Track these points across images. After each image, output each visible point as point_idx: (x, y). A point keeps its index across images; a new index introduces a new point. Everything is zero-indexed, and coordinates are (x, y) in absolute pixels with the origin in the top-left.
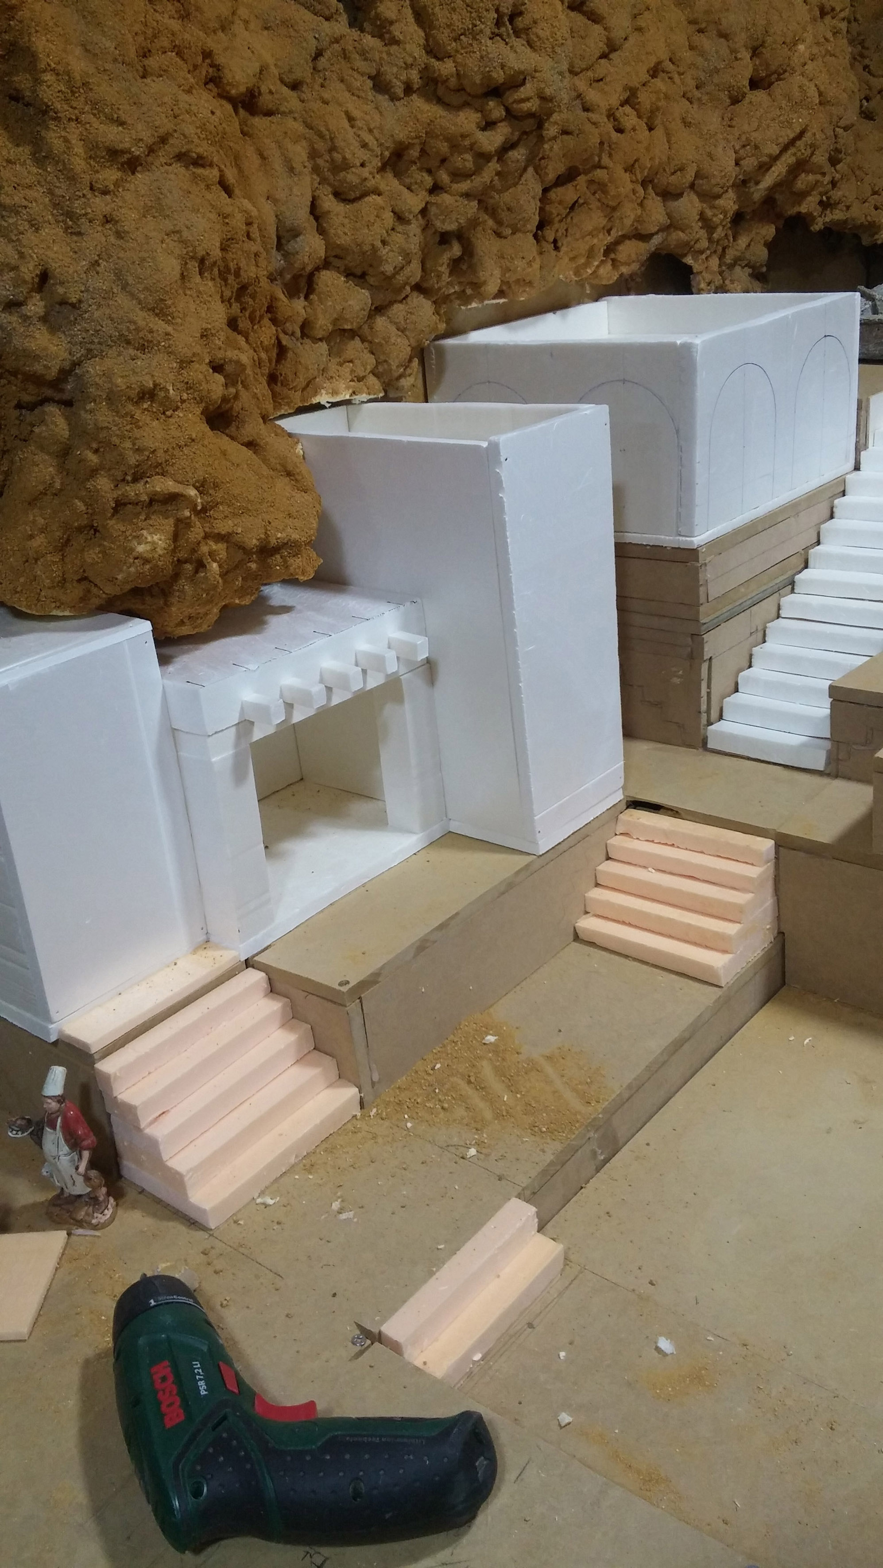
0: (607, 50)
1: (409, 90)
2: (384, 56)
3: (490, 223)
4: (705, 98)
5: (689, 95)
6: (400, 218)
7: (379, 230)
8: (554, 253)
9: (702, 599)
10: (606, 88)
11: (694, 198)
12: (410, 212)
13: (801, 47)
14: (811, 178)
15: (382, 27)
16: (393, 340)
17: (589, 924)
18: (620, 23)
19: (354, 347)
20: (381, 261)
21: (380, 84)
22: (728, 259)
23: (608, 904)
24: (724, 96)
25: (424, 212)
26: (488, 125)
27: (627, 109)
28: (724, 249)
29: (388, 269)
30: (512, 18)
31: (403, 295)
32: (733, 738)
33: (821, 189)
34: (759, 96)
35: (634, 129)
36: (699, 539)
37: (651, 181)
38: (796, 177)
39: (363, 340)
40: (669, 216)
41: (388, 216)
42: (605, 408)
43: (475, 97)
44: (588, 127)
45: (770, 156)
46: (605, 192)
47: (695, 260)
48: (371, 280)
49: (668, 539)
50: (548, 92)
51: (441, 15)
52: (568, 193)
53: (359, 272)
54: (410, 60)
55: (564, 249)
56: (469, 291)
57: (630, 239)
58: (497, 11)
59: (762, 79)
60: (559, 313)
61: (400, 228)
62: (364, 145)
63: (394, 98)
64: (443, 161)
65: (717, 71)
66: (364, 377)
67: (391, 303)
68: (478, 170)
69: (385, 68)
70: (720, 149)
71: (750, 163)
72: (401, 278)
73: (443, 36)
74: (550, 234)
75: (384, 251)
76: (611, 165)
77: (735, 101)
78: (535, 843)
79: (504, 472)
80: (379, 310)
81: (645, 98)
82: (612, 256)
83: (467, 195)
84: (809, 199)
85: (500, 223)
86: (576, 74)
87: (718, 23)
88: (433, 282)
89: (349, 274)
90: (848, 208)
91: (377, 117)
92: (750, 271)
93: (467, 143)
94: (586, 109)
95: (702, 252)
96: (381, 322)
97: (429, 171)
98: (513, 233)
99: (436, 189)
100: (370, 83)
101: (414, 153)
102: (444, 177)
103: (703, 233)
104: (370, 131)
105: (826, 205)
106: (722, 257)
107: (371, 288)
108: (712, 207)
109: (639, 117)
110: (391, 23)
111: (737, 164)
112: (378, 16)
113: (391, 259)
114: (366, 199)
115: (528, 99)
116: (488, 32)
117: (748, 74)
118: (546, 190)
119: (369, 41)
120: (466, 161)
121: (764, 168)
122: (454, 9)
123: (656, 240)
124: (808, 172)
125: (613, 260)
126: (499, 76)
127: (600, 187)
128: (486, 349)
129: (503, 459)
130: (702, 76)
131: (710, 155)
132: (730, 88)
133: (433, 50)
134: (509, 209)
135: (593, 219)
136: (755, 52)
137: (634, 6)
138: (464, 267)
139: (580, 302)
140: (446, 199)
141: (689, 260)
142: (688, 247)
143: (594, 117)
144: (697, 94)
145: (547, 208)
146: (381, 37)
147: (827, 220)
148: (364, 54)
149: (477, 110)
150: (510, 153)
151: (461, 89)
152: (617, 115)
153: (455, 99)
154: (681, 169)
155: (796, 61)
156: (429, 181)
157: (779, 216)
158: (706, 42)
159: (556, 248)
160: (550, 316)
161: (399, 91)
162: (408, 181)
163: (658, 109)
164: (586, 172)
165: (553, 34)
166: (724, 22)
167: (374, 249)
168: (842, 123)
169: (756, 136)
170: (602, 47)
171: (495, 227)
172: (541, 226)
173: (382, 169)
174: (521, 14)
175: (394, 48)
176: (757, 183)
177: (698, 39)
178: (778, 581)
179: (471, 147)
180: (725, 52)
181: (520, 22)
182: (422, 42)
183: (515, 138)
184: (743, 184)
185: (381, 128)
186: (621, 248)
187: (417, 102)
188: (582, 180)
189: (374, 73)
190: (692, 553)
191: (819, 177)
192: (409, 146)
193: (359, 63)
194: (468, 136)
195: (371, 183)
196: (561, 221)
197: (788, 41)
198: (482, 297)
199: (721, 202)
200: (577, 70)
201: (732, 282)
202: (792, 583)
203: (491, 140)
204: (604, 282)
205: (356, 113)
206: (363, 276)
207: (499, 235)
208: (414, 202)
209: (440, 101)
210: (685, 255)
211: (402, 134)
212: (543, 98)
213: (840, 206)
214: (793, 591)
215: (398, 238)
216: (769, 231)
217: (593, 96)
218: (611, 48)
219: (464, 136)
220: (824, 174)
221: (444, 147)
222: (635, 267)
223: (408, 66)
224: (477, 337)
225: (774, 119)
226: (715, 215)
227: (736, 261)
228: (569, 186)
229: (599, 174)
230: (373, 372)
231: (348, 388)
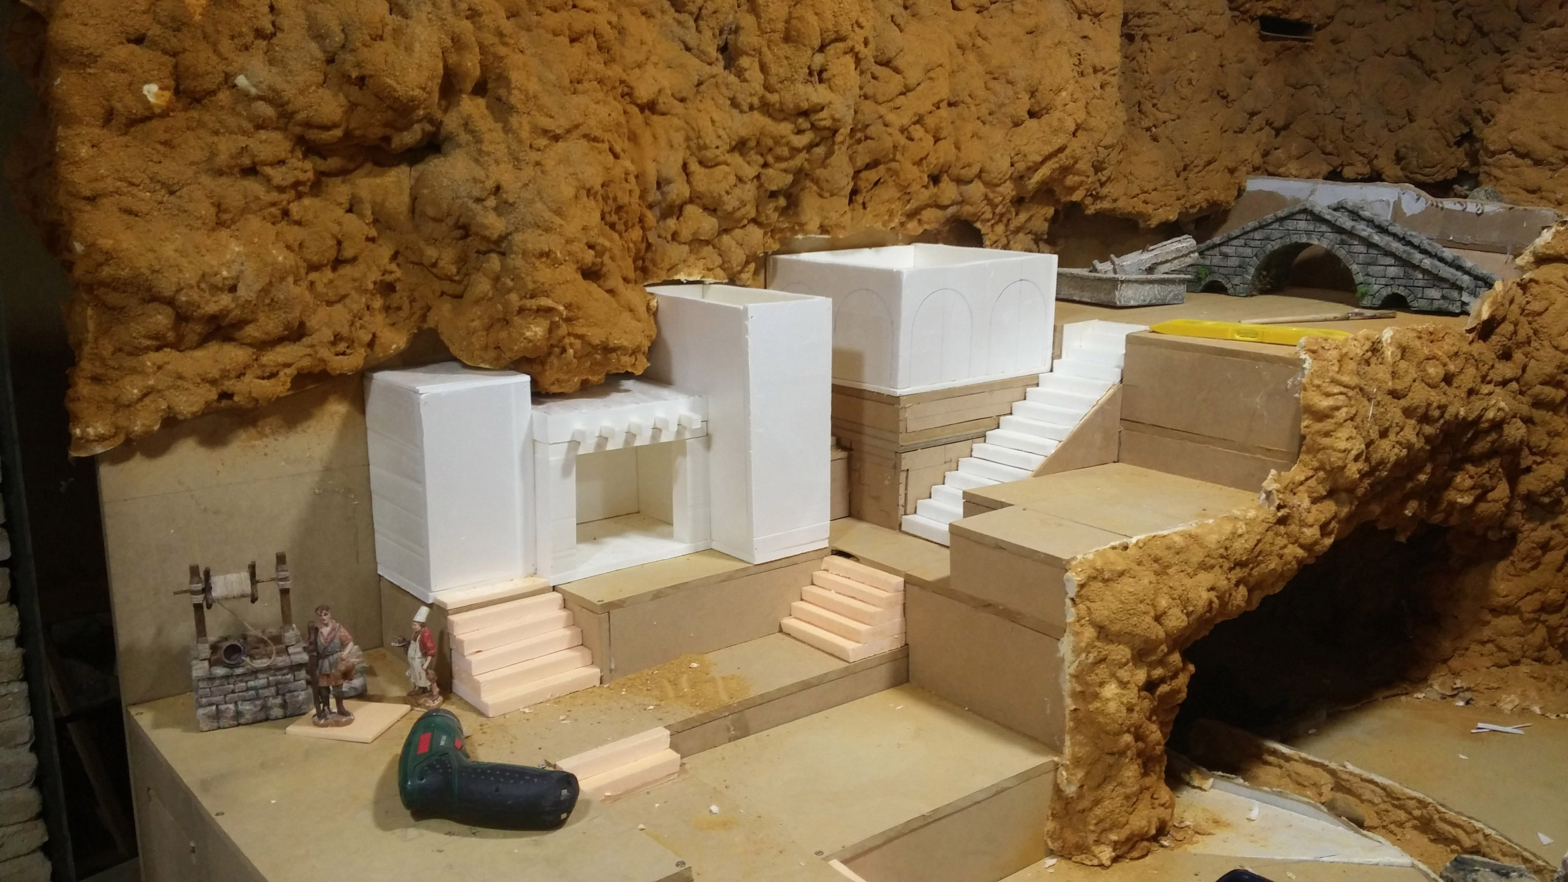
0: (904, 90)
1: (751, 108)
2: (739, 88)
3: (815, 188)
4: (995, 121)
5: (983, 119)
6: (740, 179)
7: (725, 186)
8: (862, 210)
9: (902, 429)
10: (901, 114)
11: (980, 184)
12: (746, 177)
13: (1064, 94)
14: (1076, 178)
15: (740, 71)
16: (733, 249)
17: (789, 622)
18: (914, 75)
19: (708, 250)
20: (724, 204)
21: (734, 103)
22: (1012, 227)
23: (810, 613)
24: (1008, 121)
25: (758, 177)
26: (799, 132)
27: (918, 126)
28: (1009, 220)
29: (729, 208)
30: (820, 73)
31: (742, 225)
32: (924, 527)
33: (1087, 186)
34: (1032, 123)
35: (921, 139)
36: (899, 392)
37: (946, 172)
38: (1065, 177)
39: (714, 247)
40: (961, 195)
41: (732, 179)
42: (831, 299)
43: (791, 115)
44: (885, 136)
45: (1035, 163)
46: (898, 177)
47: (984, 226)
48: (719, 213)
49: (884, 389)
50: (837, 116)
51: (774, 69)
52: (872, 175)
53: (712, 207)
54: (753, 92)
55: (868, 209)
56: (797, 228)
57: (931, 207)
58: (809, 68)
59: (1037, 112)
60: (873, 249)
61: (739, 185)
62: (720, 137)
63: (741, 112)
64: (771, 150)
65: (1003, 105)
66: (712, 269)
67: (733, 229)
68: (791, 158)
69: (738, 95)
70: (998, 155)
71: (1021, 166)
72: (738, 214)
73: (773, 80)
74: (860, 199)
75: (726, 198)
76: (902, 160)
77: (1017, 125)
78: (753, 556)
79: (750, 324)
80: (726, 231)
81: (930, 121)
82: (918, 217)
83: (785, 171)
84: (1077, 192)
85: (822, 189)
86: (880, 104)
87: (1006, 74)
88: (763, 219)
89: (705, 208)
90: (1115, 201)
91: (730, 122)
92: (1033, 237)
93: (784, 140)
94: (886, 125)
95: (989, 221)
96: (726, 238)
97: (762, 155)
98: (832, 196)
99: (765, 165)
100: (729, 102)
101: (753, 143)
102: (770, 159)
103: (988, 209)
104: (724, 129)
105: (1097, 197)
106: (1007, 225)
107: (718, 218)
108: (994, 192)
109: (926, 131)
110: (746, 70)
111: (1012, 165)
112: (738, 66)
113: (731, 202)
114: (719, 167)
115: (825, 119)
116: (801, 79)
117: (1027, 107)
118: (857, 173)
119: (732, 78)
120: (785, 151)
121: (1034, 168)
122: (781, 66)
123: (951, 210)
124: (1075, 174)
125: (919, 220)
126: (805, 105)
127: (895, 173)
128: (799, 262)
129: (750, 316)
130: (993, 108)
131: (991, 159)
132: (1012, 117)
133: (767, 87)
134: (827, 181)
135: (889, 192)
136: (1032, 94)
137: (927, 64)
138: (791, 213)
139: (895, 243)
140: (770, 171)
141: (978, 225)
142: (978, 217)
143: (889, 130)
144: (990, 118)
145: (859, 183)
146: (739, 77)
147: (1098, 207)
148: (727, 85)
149: (792, 123)
150: (815, 149)
151: (782, 110)
152: (910, 129)
153: (781, 116)
154: (969, 165)
155: (1059, 101)
156: (761, 161)
157: (1058, 201)
158: (997, 86)
159: (865, 208)
160: (866, 250)
161: (746, 107)
162: (748, 159)
163: (941, 128)
164: (885, 163)
165: (845, 84)
166: (1010, 73)
167: (720, 196)
168: (1102, 144)
169: (1025, 149)
170: (901, 88)
171: (818, 191)
172: (854, 192)
173: (732, 150)
174: (826, 70)
175: (745, 84)
176: (1029, 179)
177: (992, 84)
178: (970, 432)
179: (788, 144)
180: (1010, 93)
181: (825, 75)
182: (763, 82)
183: (818, 139)
184: (1019, 179)
185: (730, 128)
186: (923, 212)
187: (756, 115)
188: (882, 168)
189: (732, 96)
190: (894, 401)
191: (1083, 178)
192: (749, 140)
193: (724, 90)
194: (784, 137)
195: (722, 158)
196: (868, 191)
197: (1054, 89)
198: (805, 232)
199: (1000, 189)
200: (880, 101)
201: (1015, 243)
202: (985, 436)
203: (801, 141)
204: (913, 233)
205: (716, 117)
206: (715, 210)
207: (821, 196)
208: (749, 171)
209: (770, 116)
210: (976, 221)
211: (743, 133)
212: (834, 120)
213: (1107, 199)
214: (985, 441)
215: (737, 191)
216: (1050, 211)
217: (891, 117)
218: (906, 91)
219: (782, 137)
220: (1088, 177)
221: (770, 142)
222: (935, 226)
223: (751, 95)
224: (805, 257)
225: (1038, 139)
226: (995, 197)
227: (1018, 230)
228: (874, 170)
229: (893, 165)
230: (721, 267)
231: (699, 273)
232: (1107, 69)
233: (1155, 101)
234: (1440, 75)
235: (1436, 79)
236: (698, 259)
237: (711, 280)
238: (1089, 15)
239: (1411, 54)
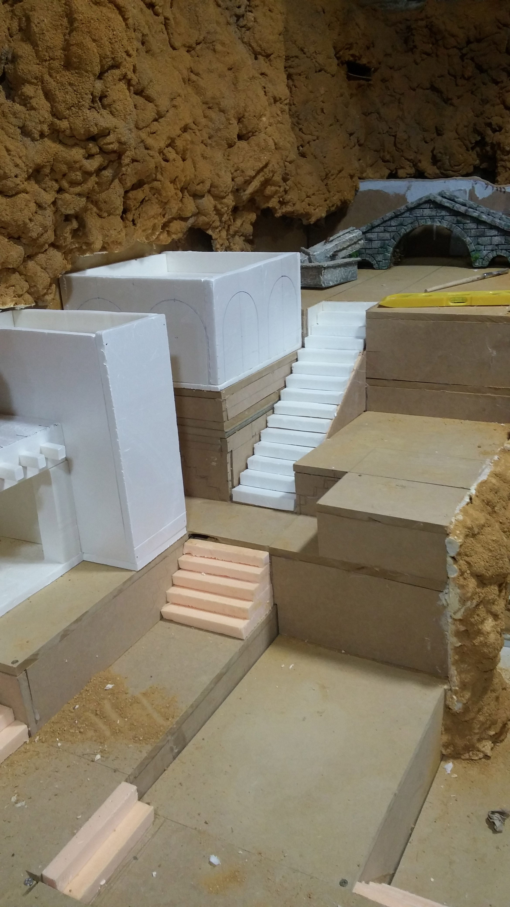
0: (157, 117)
1: (42, 135)
2: (27, 116)
3: (95, 209)
4: (214, 144)
5: (205, 142)
6: (40, 206)
7: (27, 213)
8: (133, 227)
9: (225, 419)
10: (157, 137)
11: (211, 198)
12: (46, 203)
13: (264, 119)
14: (273, 188)
15: (25, 99)
16: (39, 274)
17: (169, 609)
18: (164, 103)
19: (15, 278)
20: (29, 231)
21: (25, 132)
22: (231, 232)
23: (180, 596)
24: (224, 143)
25: (54, 203)
26: (90, 156)
27: (170, 149)
28: (229, 226)
29: (34, 235)
30: (101, 99)
31: (44, 249)
32: (247, 495)
33: (279, 195)
34: (243, 144)
35: (174, 160)
36: (221, 386)
37: (186, 188)
38: (265, 188)
39: (21, 274)
40: (198, 208)
41: (33, 206)
42: (163, 316)
43: (81, 140)
44: (148, 158)
45: (250, 177)
46: (160, 195)
47: (214, 232)
48: (24, 241)
49: (204, 386)
50: (123, 139)
51: (60, 95)
52: (139, 194)
53: (16, 236)
54: (42, 119)
55: (138, 225)
56: (84, 247)
57: (176, 220)
58: (92, 94)
59: (244, 135)
60: (138, 259)
61: (40, 212)
62: (17, 166)
63: (33, 140)
64: (64, 175)
65: (219, 130)
66: (22, 295)
67: (37, 254)
68: (85, 181)
69: (28, 123)
70: (223, 172)
71: (240, 180)
72: (42, 240)
73: (61, 107)
74: (130, 216)
75: (31, 225)
76: (162, 179)
77: (230, 146)
78: (135, 564)
79: (106, 351)
80: (29, 257)
81: (179, 143)
82: (167, 229)
83: (79, 195)
84: (273, 200)
85: (100, 210)
86: (140, 129)
87: (218, 104)
88: (61, 242)
89: (10, 237)
90: (294, 205)
91: (24, 150)
92: (244, 238)
93: (77, 165)
94: (147, 148)
95: (217, 228)
96: (31, 264)
97: (56, 181)
98: (109, 215)
99: (60, 190)
100: (19, 131)
101: (47, 170)
102: (65, 184)
103: (216, 218)
104: (20, 157)
105: (282, 203)
106: (228, 230)
107: (24, 245)
108: (221, 203)
109: (177, 153)
110: (31, 98)
111: (233, 180)
112: (22, 94)
113: (35, 230)
114: (19, 196)
115: (112, 143)
116: (88, 106)
117: (236, 132)
118: (126, 192)
119: (18, 107)
120: (78, 176)
121: (248, 182)
122: (67, 92)
123: (191, 221)
124: (271, 185)
125: (168, 231)
126: (95, 130)
127: (156, 191)
128: (95, 280)
129: (105, 344)
130: (212, 133)
131: (218, 175)
132: (227, 139)
133: (55, 114)
134: (105, 202)
135: (154, 209)
136: (240, 120)
137: (171, 94)
138: (81, 234)
139: (150, 254)
140: (67, 196)
141: (210, 232)
142: (209, 225)
143: (151, 153)
144: (209, 141)
145: (128, 202)
146: (25, 105)
147: (284, 211)
148: (14, 114)
149: (82, 148)
150: (103, 172)
151: (73, 136)
152: (165, 152)
153: (70, 142)
154: (203, 182)
155: (261, 126)
156: (56, 186)
157: (258, 208)
158: (212, 114)
159: (134, 224)
160: (133, 262)
161: (37, 136)
162: (44, 186)
163: (187, 149)
164: (149, 183)
165: (125, 109)
166: (222, 103)
167: (25, 224)
168: (288, 159)
169: (242, 166)
170: (154, 115)
171: (98, 212)
172: (125, 211)
173: (28, 179)
174: (106, 96)
175: (32, 112)
176: (244, 191)
177: (210, 113)
178: (265, 407)
179: (80, 168)
180: (223, 119)
181: (106, 101)
182: (49, 109)
183: (105, 164)
184: (237, 191)
185: (26, 156)
186: (171, 224)
187: (48, 142)
188: (146, 187)
189: (21, 125)
190: (218, 394)
191: (277, 188)
192: (43, 167)
193: (13, 120)
194: (78, 162)
195: (22, 187)
196: (136, 209)
197: (257, 115)
198: (92, 251)
199: (225, 201)
200: (140, 127)
201: (234, 244)
202: (273, 409)
203: (92, 165)
204: (164, 243)
205: (11, 147)
206: (19, 238)
207: (100, 216)
208: (48, 198)
209: (61, 142)
210: (208, 229)
211: (39, 160)
212: (120, 143)
213: (290, 204)
214: (273, 413)
215: (39, 218)
216: (253, 217)
217: (150, 141)
218: (159, 117)
219: (75, 162)
220: (280, 187)
221: (64, 168)
222: (180, 235)
223: (41, 122)
224: (91, 273)
225: (251, 157)
226: (222, 208)
227: (236, 233)
228: (139, 190)
229: (156, 184)
230: (28, 292)
231: (12, 301)
232: (283, 99)
233: (301, 126)
234: (455, 101)
235: (452, 104)
236: (7, 288)
237: (23, 306)
238: (263, 56)
239: (433, 88)
